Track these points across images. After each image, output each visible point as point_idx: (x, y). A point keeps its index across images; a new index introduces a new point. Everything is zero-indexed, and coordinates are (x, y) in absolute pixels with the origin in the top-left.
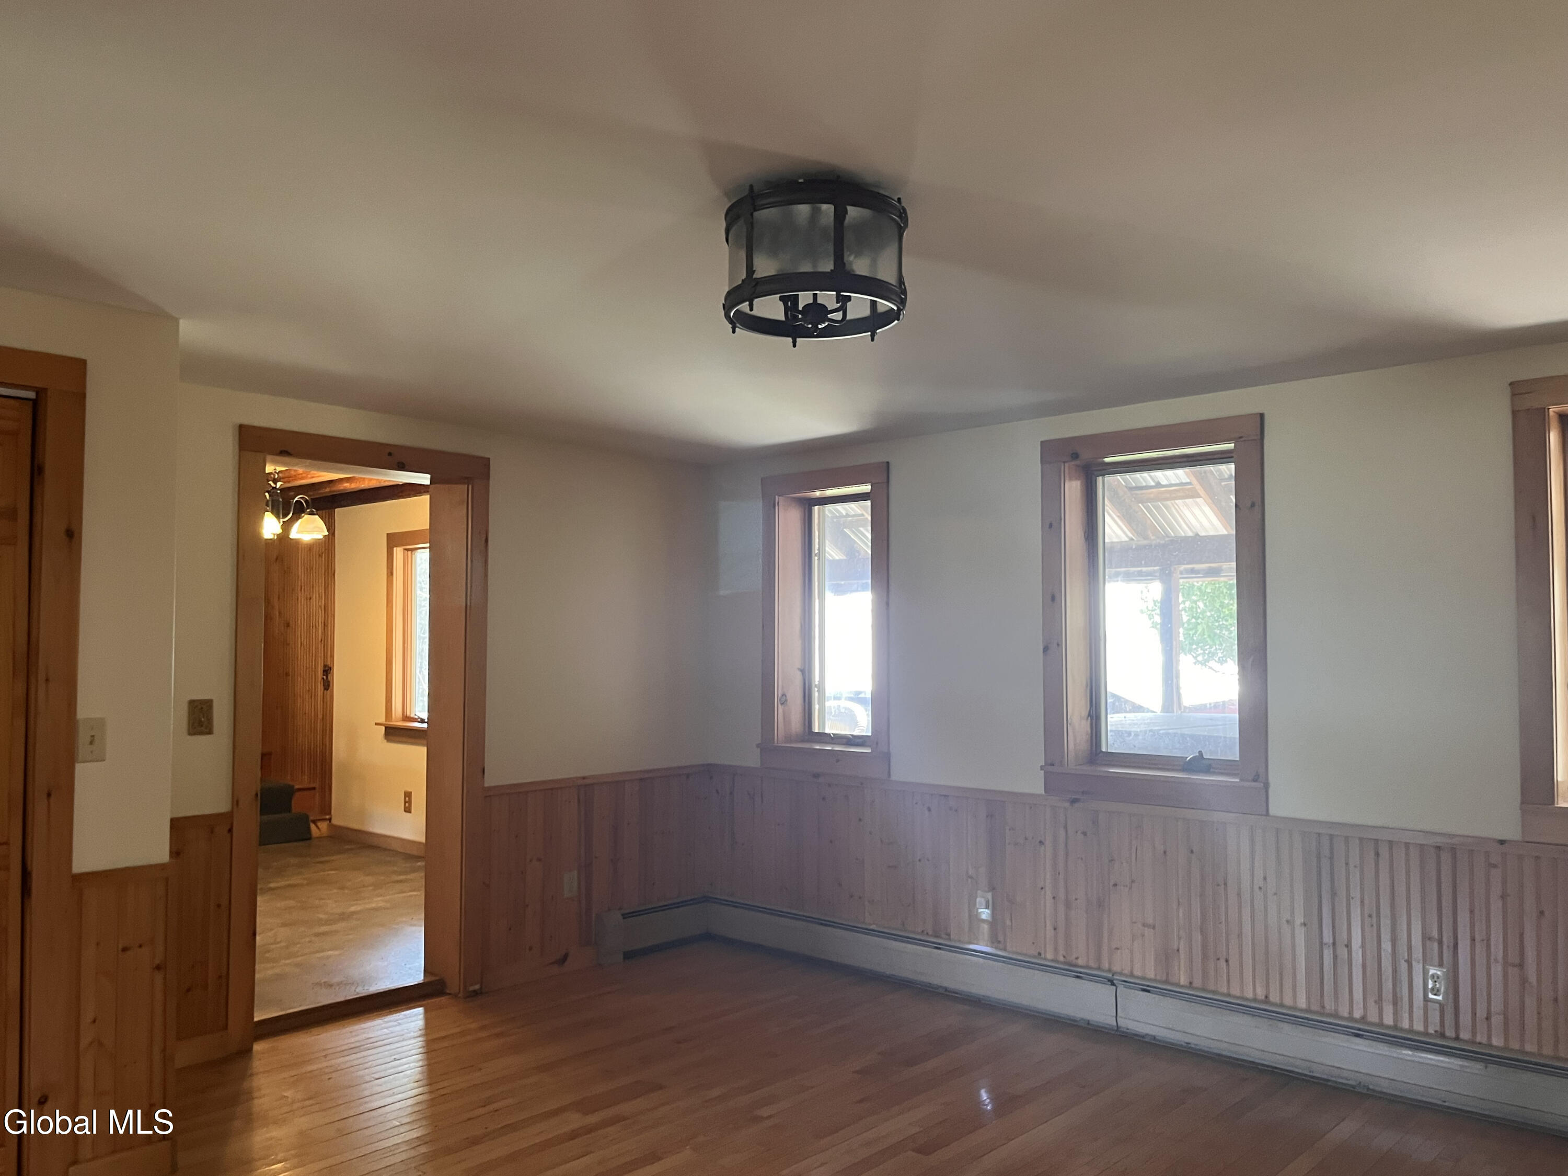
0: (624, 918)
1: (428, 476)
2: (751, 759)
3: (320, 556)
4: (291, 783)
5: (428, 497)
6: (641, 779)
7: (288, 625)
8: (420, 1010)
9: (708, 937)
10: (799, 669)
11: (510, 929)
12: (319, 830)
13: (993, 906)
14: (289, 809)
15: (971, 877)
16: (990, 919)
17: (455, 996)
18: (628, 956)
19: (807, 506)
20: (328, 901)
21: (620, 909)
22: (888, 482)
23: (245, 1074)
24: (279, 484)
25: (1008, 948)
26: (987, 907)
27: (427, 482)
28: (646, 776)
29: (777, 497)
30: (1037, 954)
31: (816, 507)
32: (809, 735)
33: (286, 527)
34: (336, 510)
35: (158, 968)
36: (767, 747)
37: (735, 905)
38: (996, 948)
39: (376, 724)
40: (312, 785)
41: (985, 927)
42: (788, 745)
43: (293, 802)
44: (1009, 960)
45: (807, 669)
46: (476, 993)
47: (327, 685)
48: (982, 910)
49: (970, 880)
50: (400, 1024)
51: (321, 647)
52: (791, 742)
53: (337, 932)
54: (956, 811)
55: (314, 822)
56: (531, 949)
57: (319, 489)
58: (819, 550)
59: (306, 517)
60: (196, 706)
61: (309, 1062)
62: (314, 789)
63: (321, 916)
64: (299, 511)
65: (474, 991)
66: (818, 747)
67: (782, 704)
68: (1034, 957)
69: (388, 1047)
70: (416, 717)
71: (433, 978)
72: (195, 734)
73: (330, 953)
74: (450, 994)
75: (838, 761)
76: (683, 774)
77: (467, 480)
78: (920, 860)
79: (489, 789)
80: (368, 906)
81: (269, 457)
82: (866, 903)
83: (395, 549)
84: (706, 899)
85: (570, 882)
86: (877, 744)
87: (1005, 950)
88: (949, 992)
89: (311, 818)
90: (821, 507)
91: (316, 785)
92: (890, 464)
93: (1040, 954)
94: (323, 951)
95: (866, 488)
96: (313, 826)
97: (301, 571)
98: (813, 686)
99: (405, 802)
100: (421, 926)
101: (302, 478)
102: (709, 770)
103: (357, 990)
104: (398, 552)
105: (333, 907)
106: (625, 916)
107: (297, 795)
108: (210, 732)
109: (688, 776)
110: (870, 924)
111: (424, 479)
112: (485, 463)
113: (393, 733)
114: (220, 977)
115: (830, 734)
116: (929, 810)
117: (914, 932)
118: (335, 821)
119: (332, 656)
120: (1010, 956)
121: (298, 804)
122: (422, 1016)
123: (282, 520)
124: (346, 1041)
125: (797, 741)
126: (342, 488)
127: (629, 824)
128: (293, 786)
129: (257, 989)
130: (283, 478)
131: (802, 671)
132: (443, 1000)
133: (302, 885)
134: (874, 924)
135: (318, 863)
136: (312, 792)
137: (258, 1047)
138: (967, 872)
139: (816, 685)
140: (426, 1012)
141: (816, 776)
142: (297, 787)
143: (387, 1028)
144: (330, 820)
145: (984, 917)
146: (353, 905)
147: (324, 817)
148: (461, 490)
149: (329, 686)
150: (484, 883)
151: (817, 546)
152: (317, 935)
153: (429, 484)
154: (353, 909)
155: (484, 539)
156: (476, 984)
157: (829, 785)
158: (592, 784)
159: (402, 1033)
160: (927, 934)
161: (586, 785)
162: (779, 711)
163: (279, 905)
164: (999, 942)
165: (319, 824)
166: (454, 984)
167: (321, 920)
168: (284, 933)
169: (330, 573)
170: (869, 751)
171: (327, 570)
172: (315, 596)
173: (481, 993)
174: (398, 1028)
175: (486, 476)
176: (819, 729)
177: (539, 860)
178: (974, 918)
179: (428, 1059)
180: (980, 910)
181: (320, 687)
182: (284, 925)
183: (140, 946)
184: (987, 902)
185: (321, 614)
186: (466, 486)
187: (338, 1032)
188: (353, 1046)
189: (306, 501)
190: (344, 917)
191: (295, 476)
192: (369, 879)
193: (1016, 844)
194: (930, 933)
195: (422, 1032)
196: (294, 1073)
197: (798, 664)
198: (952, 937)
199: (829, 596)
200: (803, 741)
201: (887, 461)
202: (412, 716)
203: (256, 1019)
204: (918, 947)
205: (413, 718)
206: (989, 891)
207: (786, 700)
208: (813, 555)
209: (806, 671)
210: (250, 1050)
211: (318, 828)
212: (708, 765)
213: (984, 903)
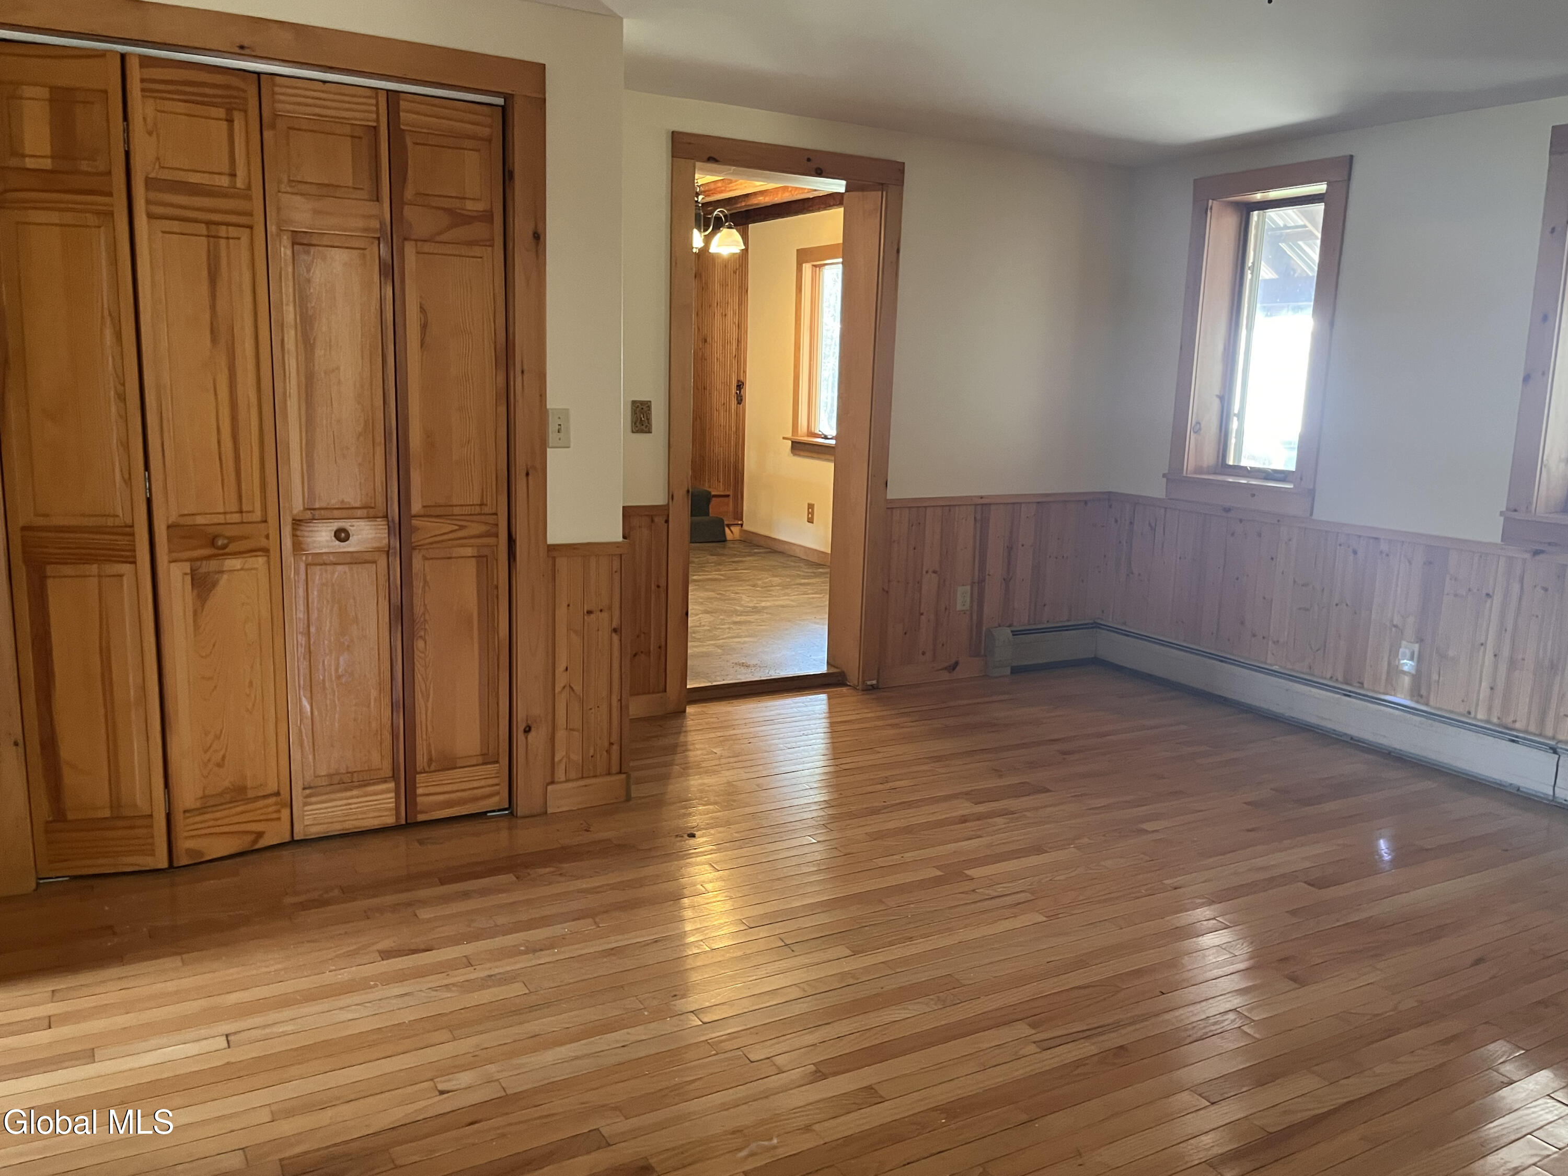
0: (1013, 635)
1: (844, 182)
2: (1156, 489)
3: (735, 272)
4: (710, 490)
5: (842, 210)
6: (1038, 503)
7: (706, 341)
8: (823, 697)
9: (1097, 662)
10: (1217, 396)
11: (905, 633)
12: (732, 533)
13: (1420, 660)
14: (707, 514)
15: (1395, 626)
16: (1413, 672)
17: (855, 688)
18: (1015, 670)
19: (1245, 213)
20: (744, 596)
21: (1010, 626)
22: (1349, 179)
23: (680, 731)
24: (700, 197)
25: (1432, 703)
26: (1412, 659)
27: (842, 190)
28: (1044, 500)
29: (1210, 201)
30: (1466, 713)
31: (1256, 213)
32: (1222, 467)
33: (708, 239)
34: (750, 225)
35: (615, 630)
36: (1174, 477)
37: (1127, 634)
38: (1418, 702)
39: (784, 438)
40: (727, 493)
41: (1407, 680)
42: (1198, 476)
43: (710, 506)
44: (1429, 715)
45: (1226, 397)
46: (873, 688)
47: (740, 400)
48: (1405, 661)
49: (1394, 629)
50: (806, 706)
51: (735, 362)
52: (1201, 473)
53: (750, 622)
54: (1387, 555)
55: (729, 526)
56: (924, 653)
57: (736, 203)
58: (1253, 263)
59: (724, 231)
60: (638, 407)
61: (733, 727)
62: (728, 496)
63: (738, 608)
64: (718, 224)
65: (872, 685)
66: (1231, 480)
67: (1195, 432)
68: (1463, 715)
69: (797, 724)
70: (820, 433)
71: (833, 670)
72: (637, 432)
73: (746, 639)
74: (850, 686)
75: (1253, 495)
76: (1085, 500)
77: (882, 186)
78: (1337, 605)
79: (892, 501)
80: (777, 603)
81: (698, 164)
82: (1270, 643)
83: (804, 265)
84: (1096, 625)
85: (962, 597)
86: (1301, 479)
87: (1427, 704)
88: (1356, 740)
89: (726, 522)
90: (1261, 212)
91: (730, 493)
92: (1355, 159)
93: (1469, 713)
94: (740, 637)
95: (1321, 188)
96: (727, 529)
97: (717, 287)
98: (1232, 413)
99: (809, 513)
100: (824, 624)
101: (721, 192)
102: (1110, 498)
103: (770, 673)
104: (807, 268)
105: (747, 600)
106: (1015, 633)
107: (714, 500)
108: (650, 432)
109: (1086, 503)
110: (1271, 665)
111: (838, 186)
112: (899, 169)
113: (799, 447)
114: (660, 647)
115: (1246, 467)
116: (1355, 552)
117: (1322, 678)
118: (745, 527)
119: (745, 372)
120: (1433, 711)
121: (715, 509)
122: (825, 702)
123: (703, 234)
124: (762, 714)
125: (1209, 473)
126: (756, 202)
127: (1023, 545)
128: (710, 493)
129: (689, 663)
130: (705, 192)
131: (1221, 398)
132: (844, 689)
133: (720, 580)
134: (1276, 665)
135: (733, 562)
136: (726, 499)
137: (690, 710)
138: (1392, 621)
139: (1235, 415)
140: (829, 698)
141: (1227, 510)
142: (713, 493)
143: (796, 708)
144: (742, 525)
145: (1406, 668)
146: (762, 601)
147: (736, 522)
148: (875, 197)
149: (741, 400)
150: (883, 589)
151: (1251, 260)
152: (735, 623)
153: (843, 191)
154: (763, 604)
155: (896, 249)
156: (873, 680)
157: (1241, 521)
158: (990, 504)
159: (809, 713)
160: (1337, 680)
161: (982, 505)
162: (1192, 440)
163: (702, 595)
164: (1421, 696)
165: (732, 528)
166: (854, 676)
167: (736, 611)
168: (707, 618)
169: (743, 289)
170: (1292, 486)
171: (740, 287)
172: (730, 314)
173: (878, 688)
174: (805, 709)
175: (901, 182)
176: (1234, 461)
177: (935, 572)
178: (1394, 671)
179: (832, 738)
180: (1402, 662)
181: (734, 401)
182: (707, 612)
183: (601, 611)
184: (1413, 654)
185: (735, 329)
186: (880, 193)
187: (755, 705)
188: (767, 718)
189: (725, 216)
190: (756, 610)
191: (715, 189)
192: (776, 580)
193: (1456, 595)
194: (1340, 679)
195: (827, 715)
196: (719, 734)
197: (1217, 391)
198: (1365, 686)
199: (1259, 315)
200: (1215, 473)
201: (1351, 153)
202: (817, 432)
203: (688, 687)
204: (1324, 692)
205: (816, 434)
206: (1417, 642)
207: (1200, 429)
208: (1247, 268)
209: (1225, 398)
210: (684, 711)
211: (732, 532)
212: (1110, 493)
213: (1408, 653)
